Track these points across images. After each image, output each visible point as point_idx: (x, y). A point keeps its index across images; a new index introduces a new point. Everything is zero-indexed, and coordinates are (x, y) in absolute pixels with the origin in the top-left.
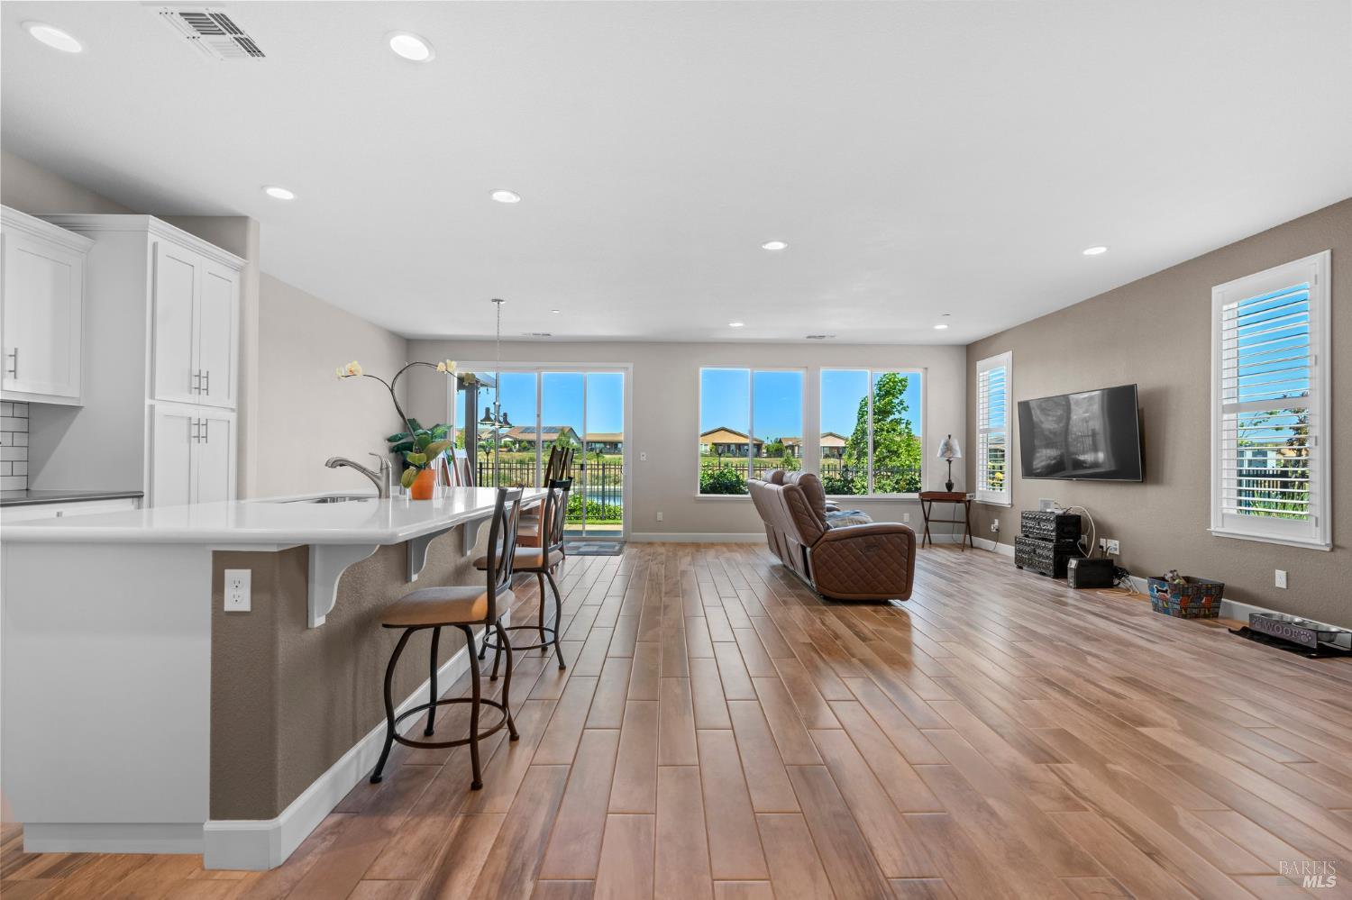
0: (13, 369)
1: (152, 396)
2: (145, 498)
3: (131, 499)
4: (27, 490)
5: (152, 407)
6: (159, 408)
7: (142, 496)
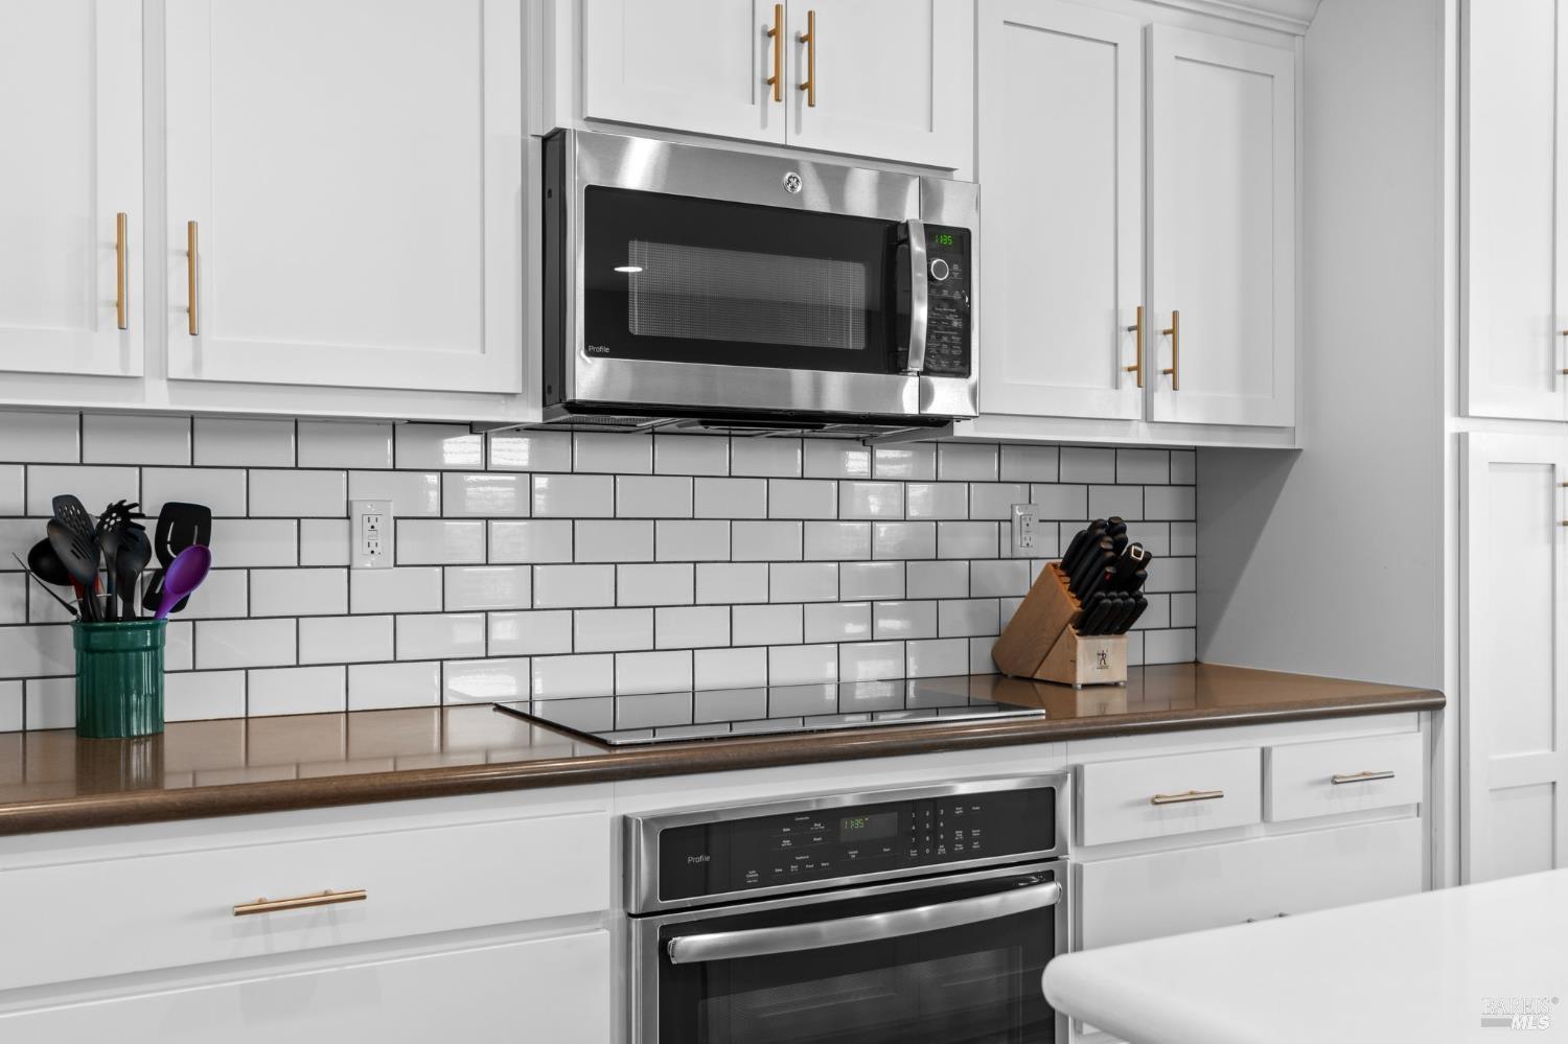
0: (1170, 367)
1: (1461, 411)
2: (1449, 712)
3: (1413, 716)
4: (1196, 662)
5: (1461, 440)
6: (1483, 444)
7: (1442, 705)
